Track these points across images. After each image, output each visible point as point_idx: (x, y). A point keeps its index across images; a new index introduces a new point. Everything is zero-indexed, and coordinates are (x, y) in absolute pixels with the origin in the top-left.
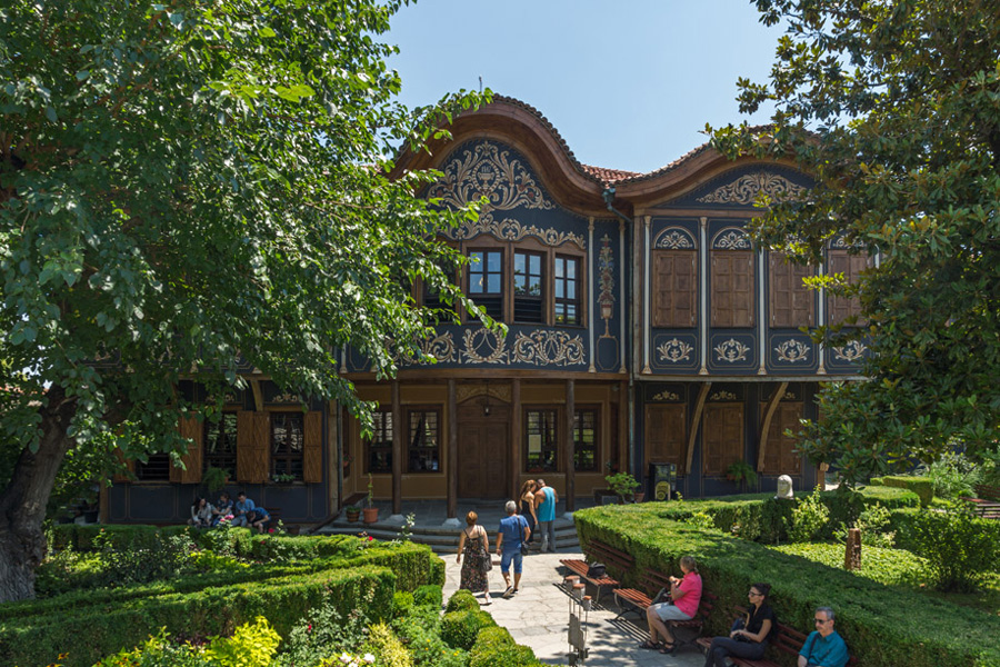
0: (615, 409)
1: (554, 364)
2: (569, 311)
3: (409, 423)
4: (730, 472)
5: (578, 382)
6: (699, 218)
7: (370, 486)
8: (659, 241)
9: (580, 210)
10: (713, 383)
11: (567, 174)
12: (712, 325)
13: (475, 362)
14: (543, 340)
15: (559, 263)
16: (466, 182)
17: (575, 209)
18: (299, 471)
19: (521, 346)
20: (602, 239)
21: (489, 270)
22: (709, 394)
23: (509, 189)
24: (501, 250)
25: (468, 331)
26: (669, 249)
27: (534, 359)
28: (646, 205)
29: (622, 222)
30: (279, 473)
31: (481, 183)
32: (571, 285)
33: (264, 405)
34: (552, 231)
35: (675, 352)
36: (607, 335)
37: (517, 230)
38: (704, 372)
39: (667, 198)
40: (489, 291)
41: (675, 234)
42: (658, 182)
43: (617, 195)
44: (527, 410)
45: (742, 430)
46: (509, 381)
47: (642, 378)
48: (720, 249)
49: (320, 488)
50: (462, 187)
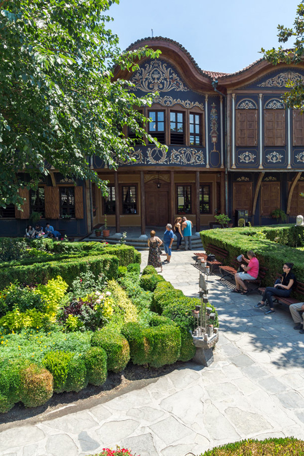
0: (219, 185)
1: (190, 164)
2: (196, 139)
3: (123, 192)
4: (274, 214)
5: (201, 172)
6: (258, 94)
7: (106, 220)
8: (239, 106)
9: (201, 92)
10: (266, 172)
11: (195, 74)
12: (265, 145)
13: (153, 163)
14: (185, 153)
15: (191, 116)
16: (146, 79)
17: (199, 91)
18: (73, 213)
19: (174, 156)
20: (212, 105)
21: (158, 120)
22: (264, 178)
23: (167, 81)
24: (164, 111)
25: (149, 149)
26: (244, 109)
27: (180, 162)
28: (233, 88)
29: (221, 97)
30: (64, 214)
31: (154, 79)
32: (197, 127)
33: (56, 184)
34: (188, 102)
35: (247, 158)
36: (215, 150)
37: (171, 101)
38: (261, 167)
39: (243, 85)
40: (159, 130)
41: (247, 102)
42: (239, 77)
43: (219, 84)
44: (177, 185)
45: (279, 194)
46: (168, 172)
47: (231, 170)
48: (269, 109)
49: (83, 221)
50: (145, 82)
